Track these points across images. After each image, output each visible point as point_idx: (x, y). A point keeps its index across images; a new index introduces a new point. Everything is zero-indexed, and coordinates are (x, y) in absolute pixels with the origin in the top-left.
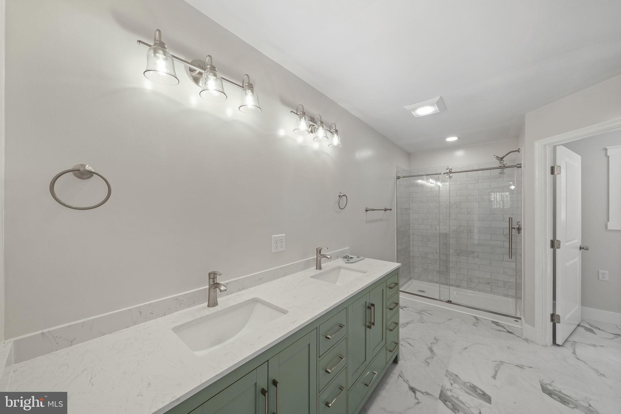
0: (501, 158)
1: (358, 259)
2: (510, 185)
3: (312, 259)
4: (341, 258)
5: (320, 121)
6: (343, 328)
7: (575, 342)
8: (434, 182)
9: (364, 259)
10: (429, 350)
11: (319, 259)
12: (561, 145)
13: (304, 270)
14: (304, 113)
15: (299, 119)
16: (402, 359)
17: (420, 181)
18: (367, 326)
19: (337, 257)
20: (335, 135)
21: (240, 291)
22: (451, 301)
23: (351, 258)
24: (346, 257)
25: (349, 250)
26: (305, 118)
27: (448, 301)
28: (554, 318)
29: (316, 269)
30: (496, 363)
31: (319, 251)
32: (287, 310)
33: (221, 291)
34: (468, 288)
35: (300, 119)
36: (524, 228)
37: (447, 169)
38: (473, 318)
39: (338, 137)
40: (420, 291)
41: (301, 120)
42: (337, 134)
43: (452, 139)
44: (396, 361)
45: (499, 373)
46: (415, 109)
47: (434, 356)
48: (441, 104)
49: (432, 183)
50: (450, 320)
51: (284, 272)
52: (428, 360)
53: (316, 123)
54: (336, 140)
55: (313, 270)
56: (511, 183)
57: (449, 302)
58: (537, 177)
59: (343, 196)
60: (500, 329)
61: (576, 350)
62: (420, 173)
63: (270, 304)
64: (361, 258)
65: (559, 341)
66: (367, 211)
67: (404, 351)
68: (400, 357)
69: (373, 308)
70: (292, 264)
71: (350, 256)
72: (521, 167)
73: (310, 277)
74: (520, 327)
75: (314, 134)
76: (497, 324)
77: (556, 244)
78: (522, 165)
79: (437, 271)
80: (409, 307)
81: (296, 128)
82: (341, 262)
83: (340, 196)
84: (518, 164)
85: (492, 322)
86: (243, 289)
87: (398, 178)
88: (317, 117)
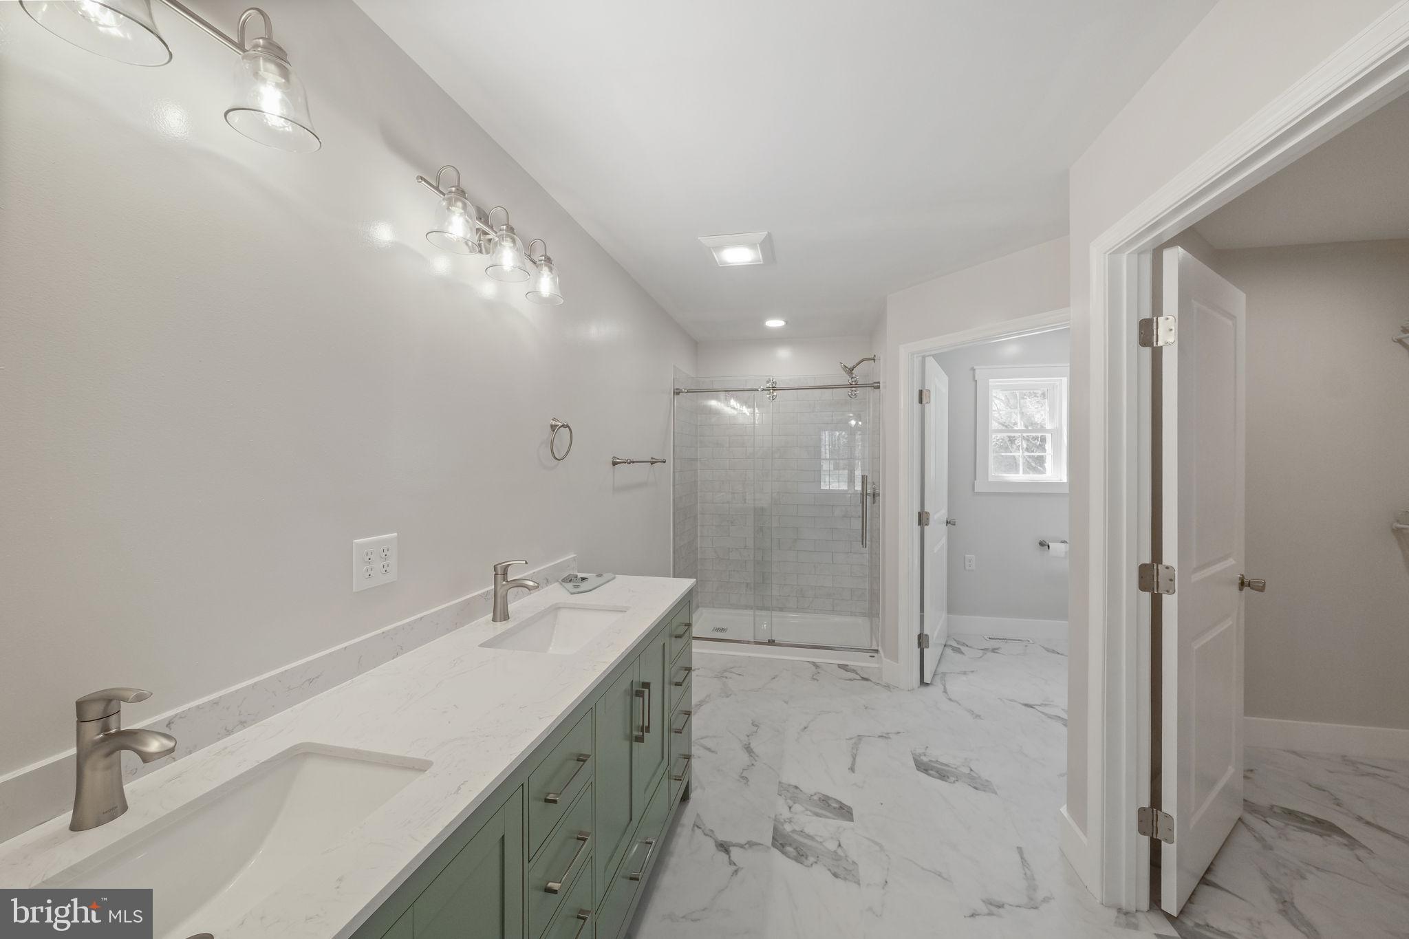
0: (849, 369)
1: (601, 580)
2: (850, 419)
3: (479, 595)
4: (557, 584)
5: (507, 225)
6: (587, 762)
7: (944, 674)
8: (738, 405)
9: (614, 578)
10: (745, 751)
11: (500, 592)
12: (930, 355)
13: (456, 628)
14: (461, 193)
15: (444, 203)
16: (697, 787)
17: (713, 403)
18: (634, 738)
19: (548, 582)
20: (545, 270)
21: (229, 732)
22: (774, 641)
23: (583, 579)
24: (569, 579)
25: (575, 560)
26: (465, 207)
27: (769, 641)
28: (922, 641)
29: (494, 620)
30: (853, 741)
31: (501, 572)
32: (424, 758)
33: (146, 758)
34: (798, 609)
35: (450, 204)
36: (884, 495)
37: (768, 382)
38: (810, 665)
39: (552, 276)
40: (717, 630)
41: (453, 208)
42: (551, 269)
43: (775, 323)
44: (685, 798)
45: (858, 759)
46: (720, 248)
47: (756, 761)
48: (768, 247)
49: (734, 408)
50: (774, 678)
51: (397, 645)
52: (745, 774)
53: (491, 228)
54: (546, 284)
55: (483, 626)
56: (851, 415)
57: (771, 642)
58: (902, 406)
59: (561, 427)
60: (850, 677)
61: (948, 687)
62: (716, 387)
63: (357, 751)
64: (607, 576)
65: (927, 679)
66: (614, 464)
67: (699, 769)
68: (694, 784)
69: (646, 691)
70: (421, 618)
71: (580, 575)
72: (879, 387)
73: (481, 646)
74: (877, 666)
75: (484, 257)
76: (843, 667)
77: (924, 517)
78: (881, 385)
79: (747, 585)
80: (699, 669)
81: (436, 228)
82: (556, 593)
83: (553, 427)
84: (875, 383)
85: (839, 667)
86: (243, 724)
87: (677, 392)
88: (496, 212)
